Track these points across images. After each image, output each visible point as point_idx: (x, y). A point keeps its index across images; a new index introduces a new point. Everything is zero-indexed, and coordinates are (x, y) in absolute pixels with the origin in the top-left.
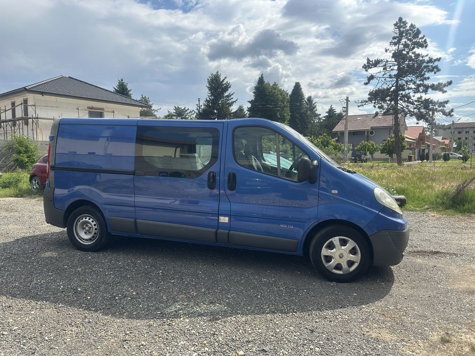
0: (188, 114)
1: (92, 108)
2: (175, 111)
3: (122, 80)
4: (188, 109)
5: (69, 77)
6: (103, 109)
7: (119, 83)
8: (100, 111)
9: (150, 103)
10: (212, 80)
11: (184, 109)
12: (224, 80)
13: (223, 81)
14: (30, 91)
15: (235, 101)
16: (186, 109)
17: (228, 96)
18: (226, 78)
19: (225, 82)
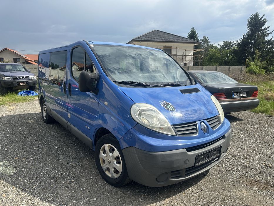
0: (232, 45)
1: (166, 47)
2: (223, 44)
3: (193, 28)
4: (233, 42)
5: (157, 30)
6: (171, 47)
7: (191, 30)
8: (170, 48)
9: (209, 41)
10: (252, 19)
11: (230, 42)
12: (262, 17)
13: (261, 19)
14: (135, 40)
15: (271, 33)
16: (232, 42)
17: (264, 29)
18: (264, 16)
19: (263, 19)
